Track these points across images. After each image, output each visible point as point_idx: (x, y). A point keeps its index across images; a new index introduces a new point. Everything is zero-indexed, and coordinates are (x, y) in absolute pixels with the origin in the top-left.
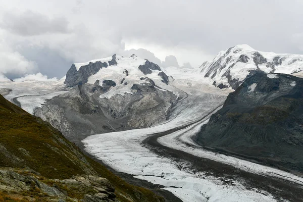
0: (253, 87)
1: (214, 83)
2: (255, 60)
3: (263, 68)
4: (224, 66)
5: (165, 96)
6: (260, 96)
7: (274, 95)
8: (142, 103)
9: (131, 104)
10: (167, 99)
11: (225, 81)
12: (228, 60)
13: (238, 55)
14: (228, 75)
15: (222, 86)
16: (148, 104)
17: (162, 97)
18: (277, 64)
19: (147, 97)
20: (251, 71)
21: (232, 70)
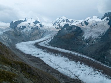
0: (65, 29)
1: (55, 27)
2: (66, 21)
3: (68, 23)
4: (58, 23)
5: (41, 31)
6: (67, 31)
7: (71, 31)
8: (34, 33)
9: (31, 34)
10: (42, 32)
11: (58, 27)
12: (59, 21)
13: (62, 19)
14: (59, 25)
16: (36, 33)
17: (40, 31)
18: (72, 22)
19: (36, 31)
20: (65, 24)
21: (60, 24)
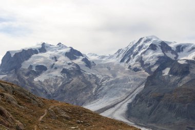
1: (130, 67)
2: (162, 48)
3: (170, 55)
4: (137, 53)
5: (90, 78)
6: (174, 79)
8: (72, 86)
11: (138, 65)
12: (140, 48)
13: (148, 44)
14: (141, 60)
15: (136, 70)
16: (78, 86)
17: (89, 80)
18: (179, 51)
19: (75, 80)
20: (159, 57)
21: (144, 57)
